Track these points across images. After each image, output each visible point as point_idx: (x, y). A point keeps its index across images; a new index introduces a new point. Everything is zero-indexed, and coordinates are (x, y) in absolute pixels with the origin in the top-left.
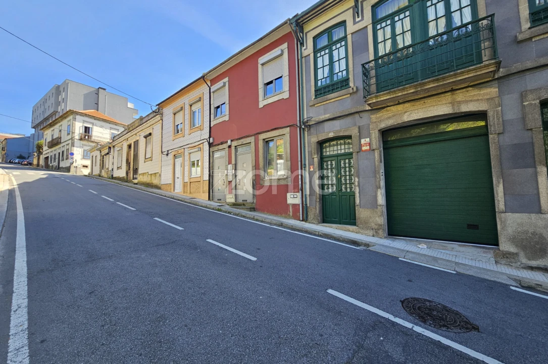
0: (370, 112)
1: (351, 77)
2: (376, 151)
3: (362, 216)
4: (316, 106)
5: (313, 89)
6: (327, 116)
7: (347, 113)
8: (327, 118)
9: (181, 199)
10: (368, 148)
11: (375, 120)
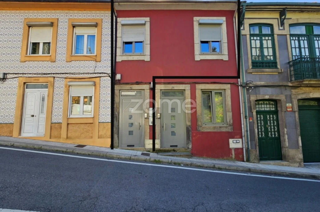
0: (290, 87)
1: (278, 61)
2: (296, 112)
3: (290, 154)
4: (253, 73)
5: (250, 61)
6: (262, 83)
7: (277, 85)
8: (263, 85)
9: (64, 150)
10: (291, 109)
11: (294, 93)
